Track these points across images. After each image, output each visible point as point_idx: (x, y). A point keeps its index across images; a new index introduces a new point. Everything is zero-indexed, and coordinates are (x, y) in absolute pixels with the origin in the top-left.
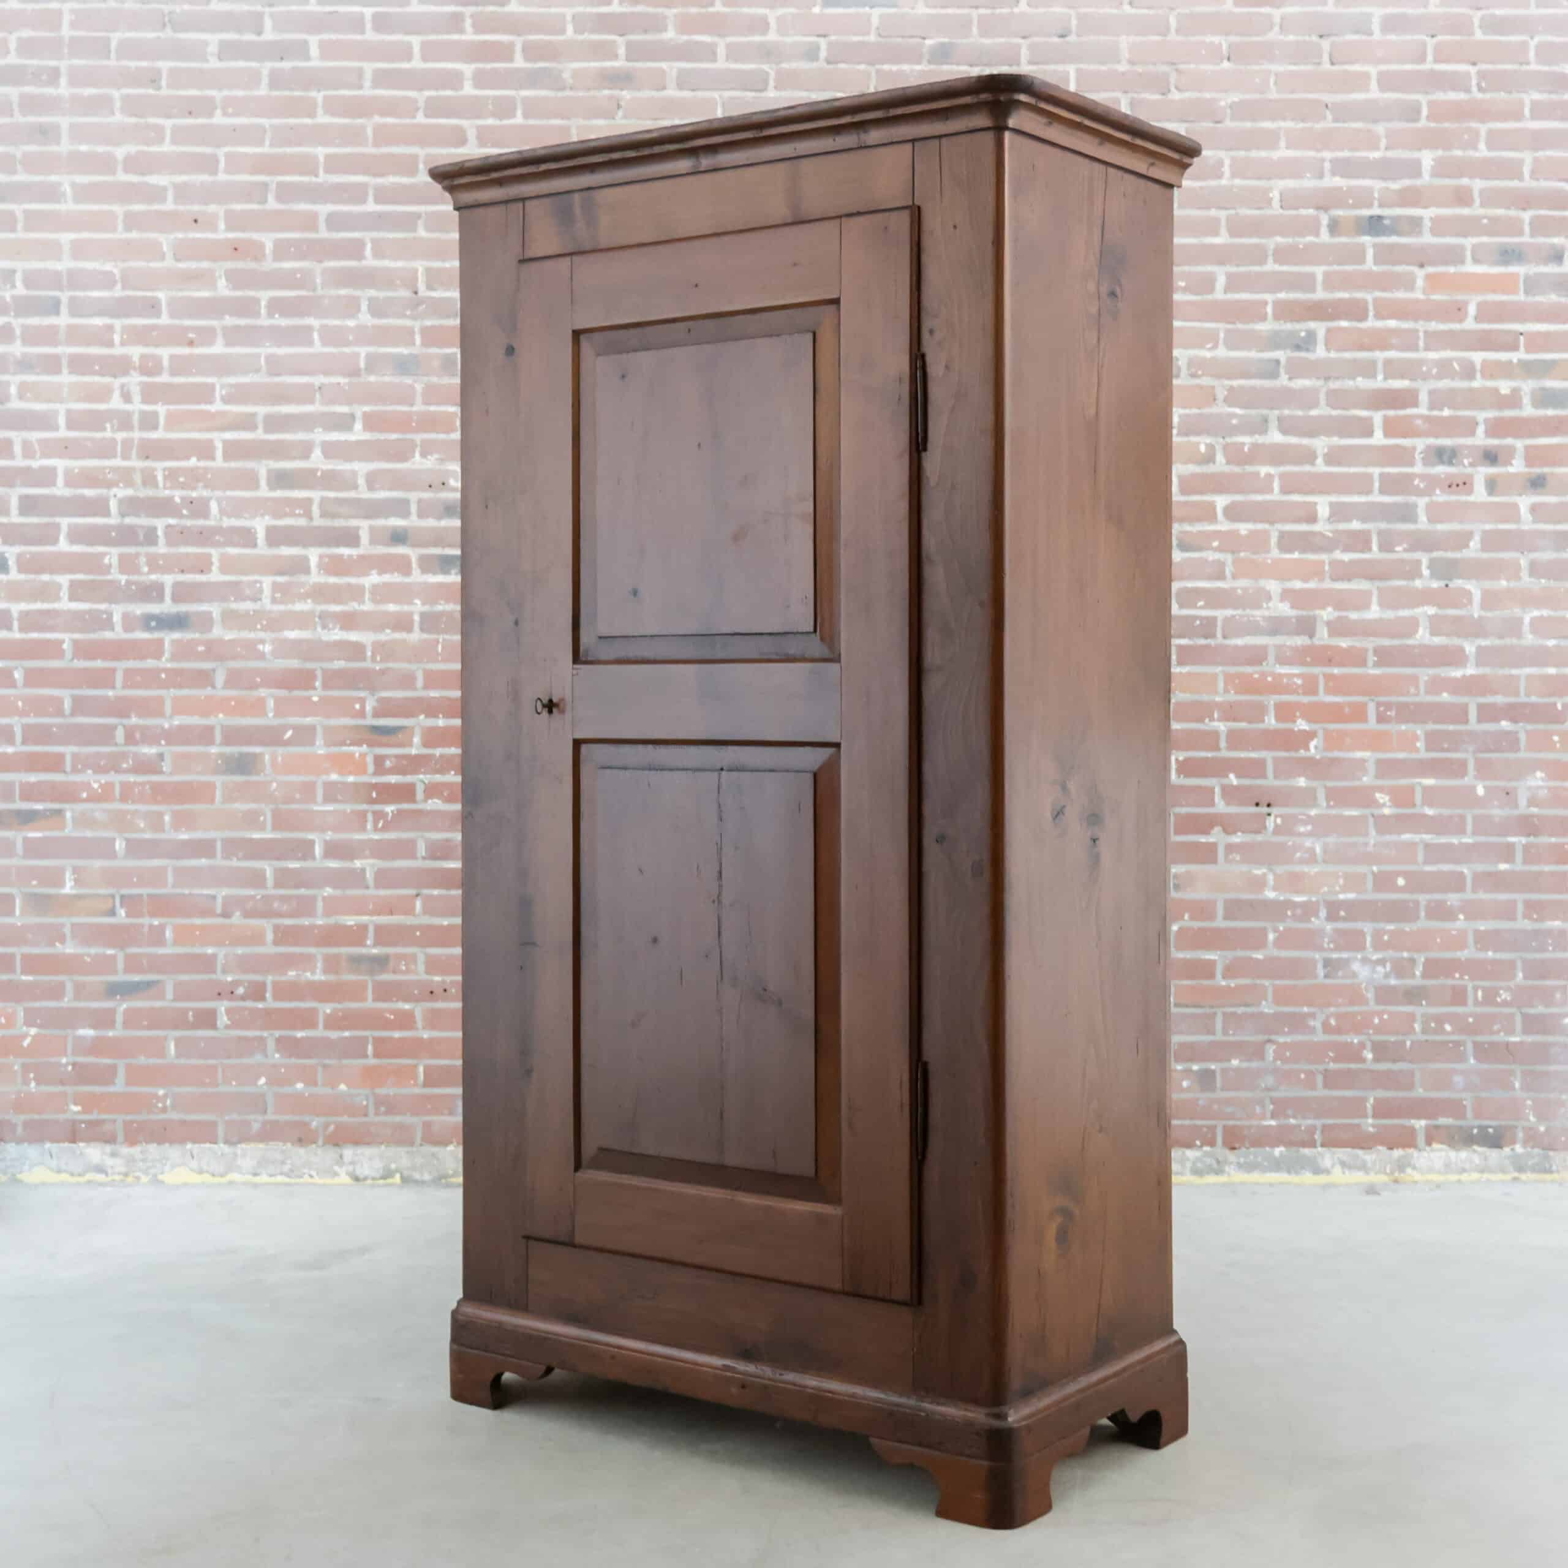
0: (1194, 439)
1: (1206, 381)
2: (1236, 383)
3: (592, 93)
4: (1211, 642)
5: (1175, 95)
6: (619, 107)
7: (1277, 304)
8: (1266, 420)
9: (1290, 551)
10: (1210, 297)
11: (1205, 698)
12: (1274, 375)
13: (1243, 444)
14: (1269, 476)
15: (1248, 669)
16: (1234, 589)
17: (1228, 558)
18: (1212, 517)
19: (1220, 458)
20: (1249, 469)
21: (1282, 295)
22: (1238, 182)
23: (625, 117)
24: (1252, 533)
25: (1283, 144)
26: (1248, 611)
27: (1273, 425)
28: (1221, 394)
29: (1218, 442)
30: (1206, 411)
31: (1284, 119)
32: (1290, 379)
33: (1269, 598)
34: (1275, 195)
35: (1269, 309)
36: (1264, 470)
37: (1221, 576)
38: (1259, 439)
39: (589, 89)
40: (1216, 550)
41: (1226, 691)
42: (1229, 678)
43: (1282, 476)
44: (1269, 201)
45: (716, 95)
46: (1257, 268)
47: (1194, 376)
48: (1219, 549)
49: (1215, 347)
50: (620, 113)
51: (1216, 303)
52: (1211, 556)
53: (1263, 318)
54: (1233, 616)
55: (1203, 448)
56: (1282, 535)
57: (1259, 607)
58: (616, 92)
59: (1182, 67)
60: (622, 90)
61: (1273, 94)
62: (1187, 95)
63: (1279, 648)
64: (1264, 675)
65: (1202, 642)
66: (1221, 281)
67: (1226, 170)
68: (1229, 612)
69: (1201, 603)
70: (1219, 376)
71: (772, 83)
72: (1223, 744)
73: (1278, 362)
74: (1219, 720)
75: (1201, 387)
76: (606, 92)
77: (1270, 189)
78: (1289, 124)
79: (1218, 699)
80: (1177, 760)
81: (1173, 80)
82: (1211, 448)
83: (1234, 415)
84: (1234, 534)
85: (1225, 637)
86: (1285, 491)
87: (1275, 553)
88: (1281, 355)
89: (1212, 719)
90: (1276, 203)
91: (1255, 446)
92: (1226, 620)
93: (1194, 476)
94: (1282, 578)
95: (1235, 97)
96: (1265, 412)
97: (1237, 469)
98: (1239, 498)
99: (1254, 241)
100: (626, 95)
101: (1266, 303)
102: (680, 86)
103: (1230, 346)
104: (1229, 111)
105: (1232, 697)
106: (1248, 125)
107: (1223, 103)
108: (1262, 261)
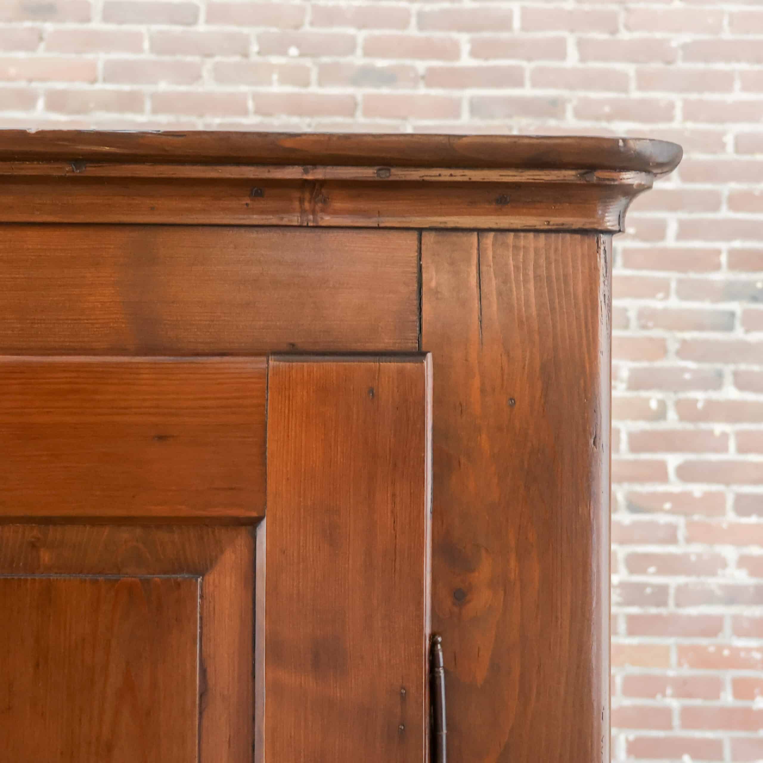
0: (644, 394)
1: (657, 333)
2: (688, 335)
3: (15, 25)
4: (663, 611)
5: (624, 35)
6: (41, 39)
7: (732, 253)
8: (720, 375)
9: (747, 514)
10: (660, 245)
11: (656, 671)
12: (730, 328)
13: (696, 401)
14: (725, 436)
15: (703, 642)
16: (686, 556)
17: (680, 521)
18: (664, 478)
19: (672, 415)
20: (704, 426)
21: (737, 244)
22: (690, 125)
23: (48, 49)
24: (708, 496)
25: (737, 85)
26: (703, 579)
27: (728, 379)
28: (673, 347)
29: (670, 398)
30: (659, 364)
31: (738, 60)
32: (747, 331)
33: (724, 564)
34: (729, 140)
35: (724, 259)
36: (718, 428)
37: (672, 540)
38: (714, 395)
39: (10, 20)
40: (668, 512)
41: (680, 664)
42: (682, 650)
43: (738, 434)
44: (723, 146)
45: (143, 28)
46: (710, 216)
47: (644, 327)
48: (671, 512)
49: (667, 297)
50: (42, 46)
51: (665, 251)
52: (663, 519)
53: (717, 267)
54: (686, 585)
55: (654, 405)
56: (739, 498)
57: (714, 574)
58: (38, 24)
59: (632, 6)
60: (45, 20)
61: (727, 35)
62: (637, 35)
63: (736, 618)
64: (720, 648)
65: (653, 611)
66: (672, 229)
67: (678, 113)
68: (681, 580)
69: (652, 569)
70: (670, 328)
71: (202, 17)
72: (676, 721)
73: (732, 314)
74: (673, 696)
75: (651, 340)
76: (28, 24)
77: (723, 133)
78: (743, 66)
79: (671, 673)
80: (627, 741)
81: (622, 17)
82: (662, 404)
83: (684, 370)
84: (687, 495)
85: (678, 605)
86: (741, 450)
87: (731, 517)
88: (736, 307)
89: (664, 695)
90: (730, 148)
91: (709, 403)
92: (680, 589)
93: (644, 433)
94: (738, 543)
95: (687, 38)
96: (718, 366)
97: (689, 426)
98: (691, 457)
99: (708, 186)
100: (49, 27)
101: (718, 252)
102: (106, 19)
103: (683, 295)
104: (680, 53)
105: (687, 671)
106: (701, 66)
107: (674, 44)
108: (716, 208)
